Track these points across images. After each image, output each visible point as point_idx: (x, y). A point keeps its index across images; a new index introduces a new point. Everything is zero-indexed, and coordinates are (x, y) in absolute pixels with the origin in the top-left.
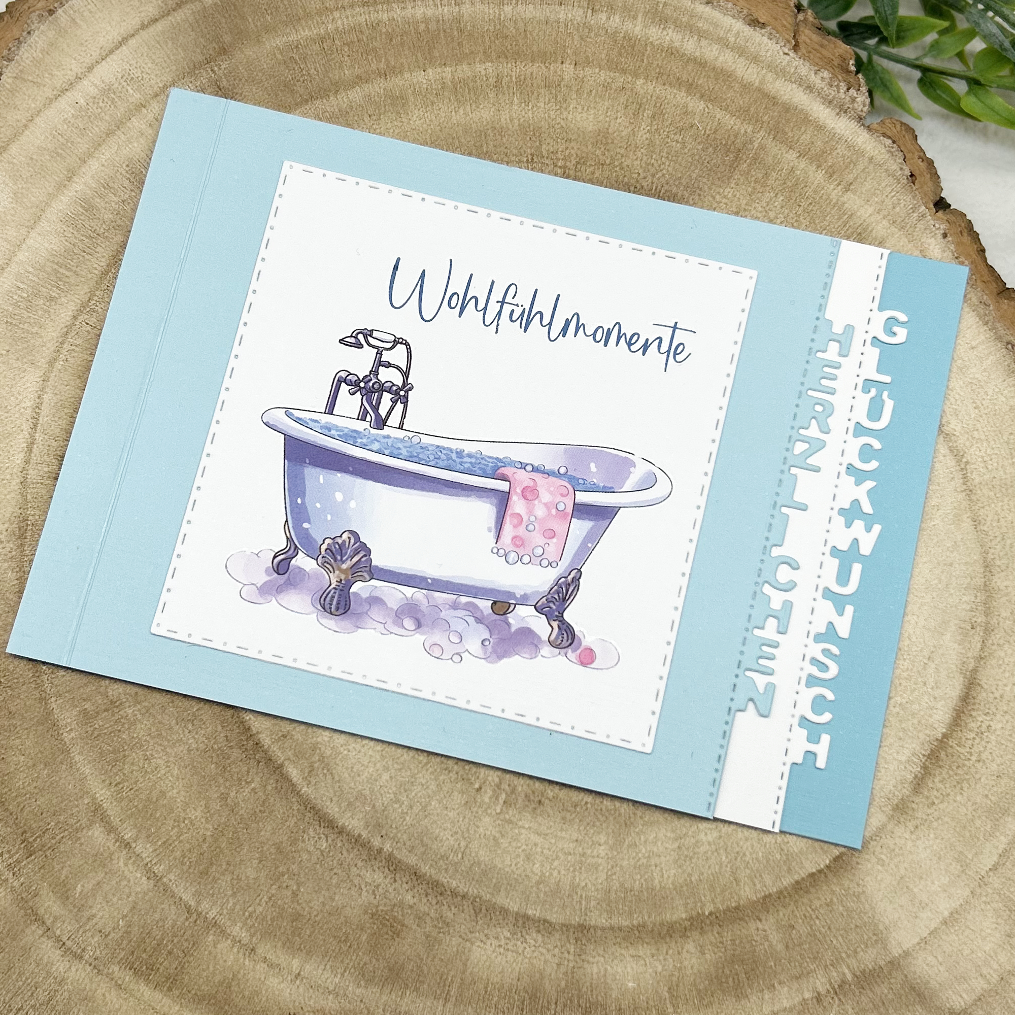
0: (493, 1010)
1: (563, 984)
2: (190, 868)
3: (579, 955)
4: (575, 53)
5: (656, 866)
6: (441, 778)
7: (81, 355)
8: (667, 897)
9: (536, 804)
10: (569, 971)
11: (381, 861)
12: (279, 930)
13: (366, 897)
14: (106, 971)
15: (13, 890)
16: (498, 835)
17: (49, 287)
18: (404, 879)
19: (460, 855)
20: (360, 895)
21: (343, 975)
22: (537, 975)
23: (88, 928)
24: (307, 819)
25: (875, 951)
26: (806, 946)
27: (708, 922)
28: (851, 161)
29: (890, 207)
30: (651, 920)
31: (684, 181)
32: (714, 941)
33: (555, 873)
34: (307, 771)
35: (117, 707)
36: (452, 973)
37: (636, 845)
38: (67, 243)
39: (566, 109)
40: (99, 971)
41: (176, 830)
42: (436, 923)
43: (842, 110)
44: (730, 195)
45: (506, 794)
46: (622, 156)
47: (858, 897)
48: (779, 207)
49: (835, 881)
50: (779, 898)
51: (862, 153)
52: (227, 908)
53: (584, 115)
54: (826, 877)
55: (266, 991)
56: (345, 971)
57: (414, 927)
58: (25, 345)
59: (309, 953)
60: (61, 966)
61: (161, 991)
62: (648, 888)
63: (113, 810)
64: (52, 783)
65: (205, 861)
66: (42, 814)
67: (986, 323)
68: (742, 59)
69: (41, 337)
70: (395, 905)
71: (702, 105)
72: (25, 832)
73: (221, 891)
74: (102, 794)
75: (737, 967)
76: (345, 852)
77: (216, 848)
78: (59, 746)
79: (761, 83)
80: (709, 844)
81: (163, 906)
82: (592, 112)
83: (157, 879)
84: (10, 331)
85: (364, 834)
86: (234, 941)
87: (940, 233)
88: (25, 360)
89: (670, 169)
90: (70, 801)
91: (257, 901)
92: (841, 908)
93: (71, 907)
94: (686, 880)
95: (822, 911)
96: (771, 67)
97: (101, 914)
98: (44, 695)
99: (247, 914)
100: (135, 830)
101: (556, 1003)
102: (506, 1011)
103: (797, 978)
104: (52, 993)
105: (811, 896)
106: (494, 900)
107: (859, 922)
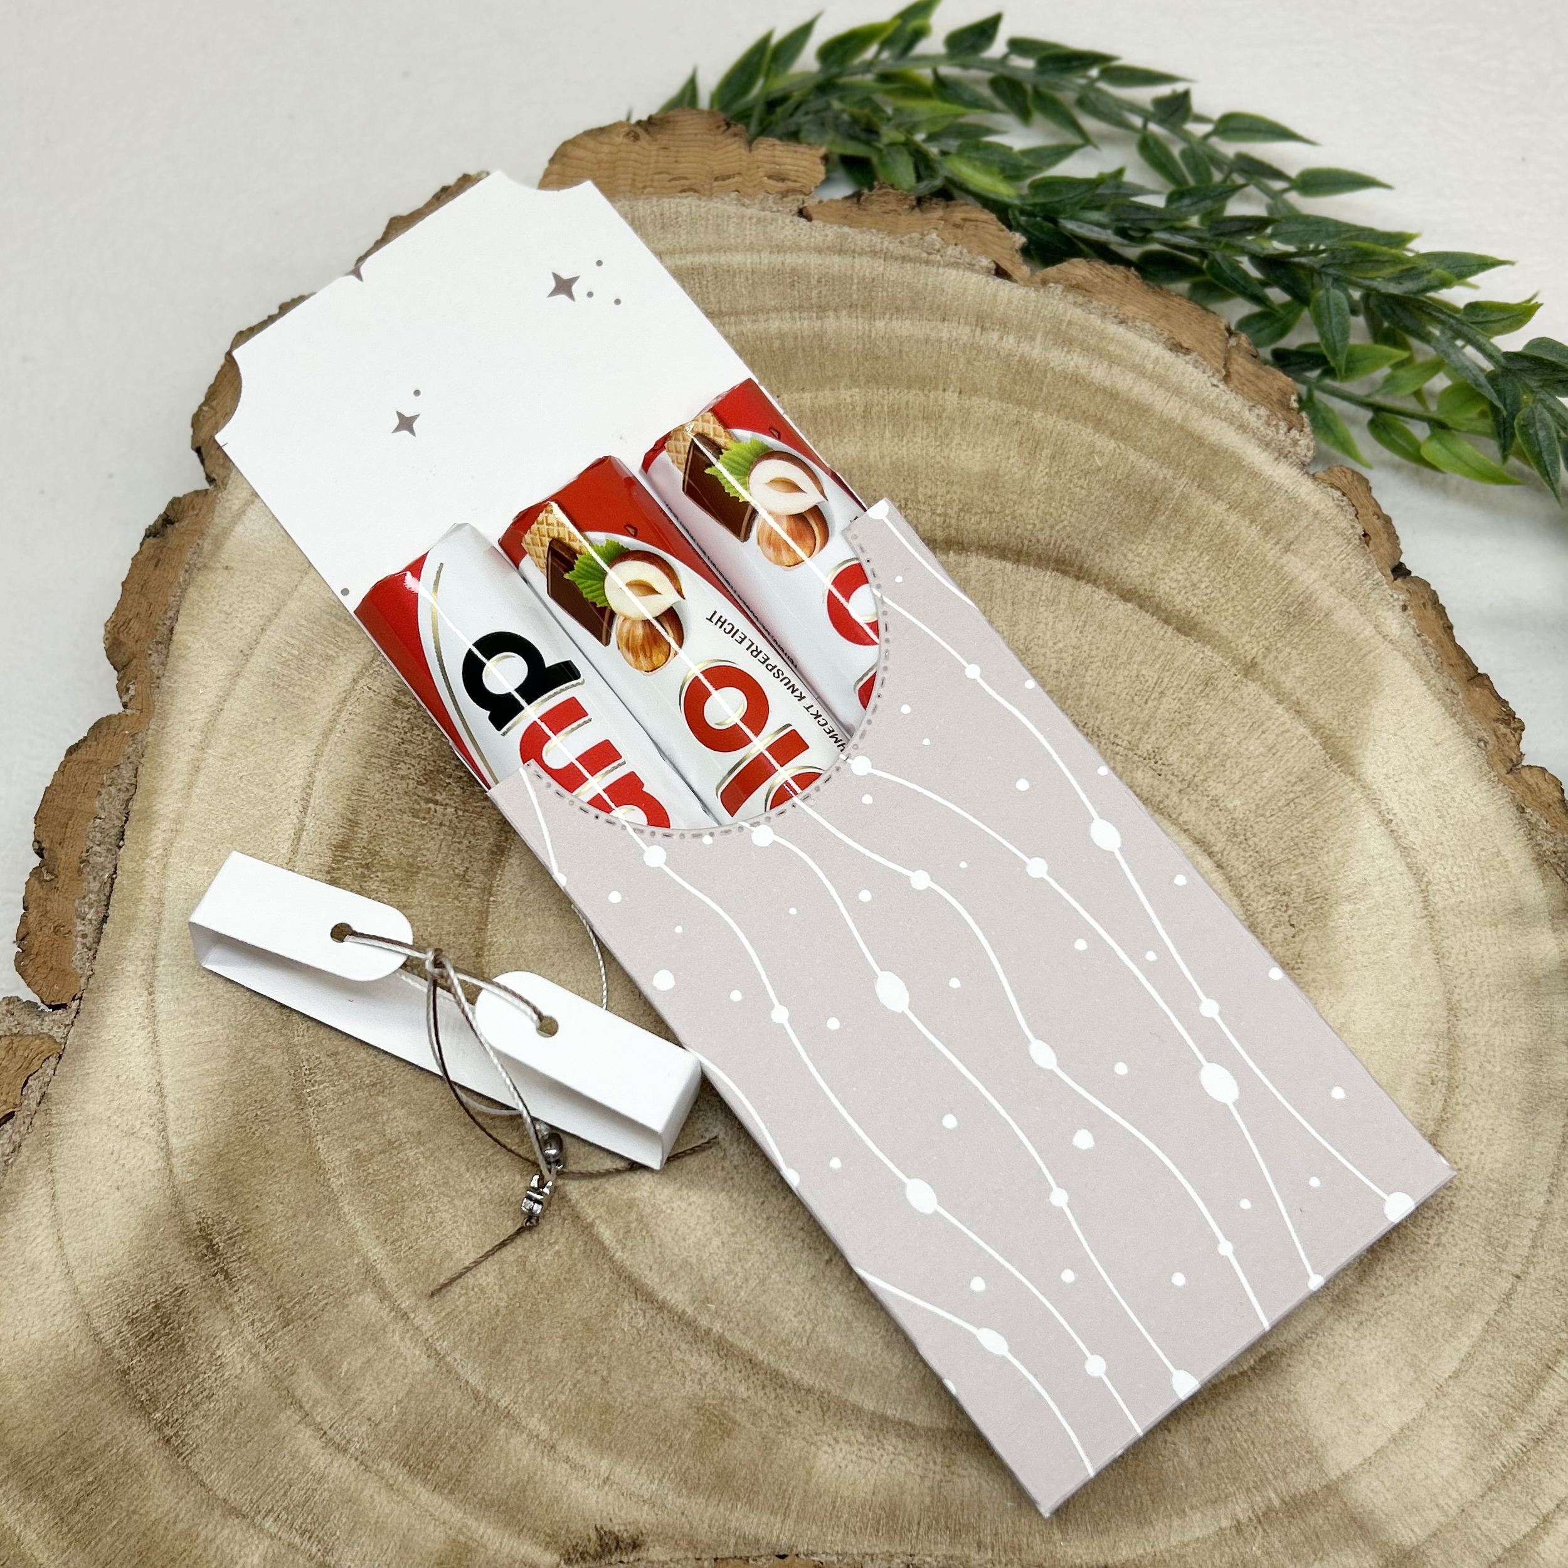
0: (842, 1530)
1: (928, 1500)
2: (479, 1345)
3: (948, 1467)
4: (960, 379)
6: (783, 1246)
7: (361, 726)
10: (936, 1486)
11: (709, 1344)
12: (585, 1424)
13: (690, 1388)
14: (375, 1467)
15: (265, 1366)
17: (325, 643)
18: (737, 1367)
19: (805, 1340)
20: (683, 1384)
21: (661, 1481)
22: (897, 1488)
23: (354, 1414)
24: (621, 1290)
25: (1308, 1472)
26: (1224, 1464)
28: (1292, 516)
29: (1339, 573)
31: (1089, 535)
34: (622, 1231)
35: (396, 1148)
36: (793, 1483)
39: (947, 445)
41: (463, 1298)
42: (774, 1421)
43: (1282, 454)
44: (1144, 553)
46: (1015, 504)
47: (1288, 1406)
48: (1203, 568)
49: (1261, 1385)
51: (1306, 507)
52: (522, 1396)
53: (970, 453)
54: (1250, 1380)
55: (569, 1496)
56: (664, 1476)
57: (749, 1426)
58: (296, 713)
59: (620, 1453)
60: (319, 1458)
61: (441, 1493)
63: (388, 1272)
64: (315, 1238)
65: (497, 1337)
66: (302, 1275)
67: (1454, 715)
68: (1162, 391)
69: (315, 703)
70: (725, 1398)
71: (1112, 444)
72: (281, 1296)
73: (516, 1374)
74: (375, 1252)
75: (1139, 1486)
76: (666, 1332)
77: (511, 1322)
78: (326, 1193)
79: (1183, 419)
81: (445, 1391)
82: (980, 450)
83: (439, 1357)
84: (278, 694)
85: (690, 1311)
86: (530, 1435)
87: (1398, 605)
88: (295, 730)
89: (1073, 520)
90: (337, 1260)
91: (560, 1388)
92: (1267, 1419)
93: (335, 1389)
95: (1244, 1422)
96: (1197, 401)
97: (370, 1398)
98: (308, 1131)
99: (547, 1403)
100: (413, 1299)
101: (919, 1524)
102: (858, 1531)
103: (1213, 1502)
104: (309, 1492)
105: (1230, 1403)
106: (845, 1397)
107: (1289, 1437)
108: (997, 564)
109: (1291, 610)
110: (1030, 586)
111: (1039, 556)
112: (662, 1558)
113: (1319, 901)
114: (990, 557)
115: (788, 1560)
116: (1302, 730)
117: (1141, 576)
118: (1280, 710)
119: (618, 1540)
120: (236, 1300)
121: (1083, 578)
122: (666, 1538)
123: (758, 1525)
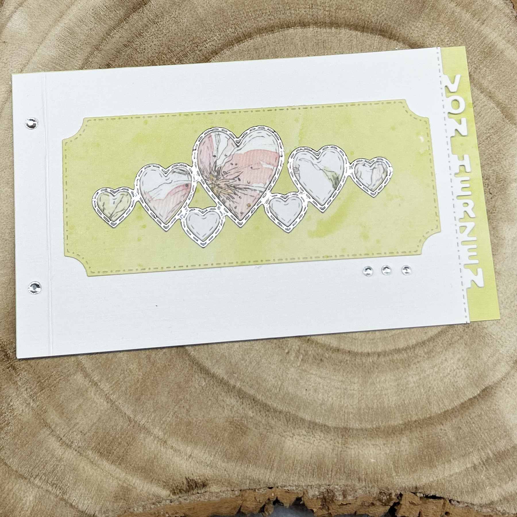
0: (297, 475)
1: (336, 460)
2: (130, 396)
3: (344, 444)
5: (385, 395)
8: (392, 412)
9: (319, 361)
10: (339, 453)
11: (235, 393)
12: (180, 431)
13: (227, 412)
14: (85, 454)
16: (299, 378)
18: (247, 403)
19: (278, 389)
20: (224, 411)
21: (215, 456)
22: (321, 455)
23: (74, 430)
24: (194, 369)
25: (505, 441)
27: (414, 425)
28: (485, 8)
29: (506, 33)
30: (383, 425)
32: (418, 436)
33: (330, 399)
36: (275, 454)
37: (374, 384)
38: (60, 52)
40: (81, 454)
41: (122, 375)
42: (265, 427)
44: (419, 26)
45: (303, 355)
46: (361, 5)
47: (495, 411)
48: (446, 32)
49: (483, 402)
50: (453, 412)
52: (151, 419)
54: (478, 400)
55: (173, 465)
56: (216, 454)
57: (254, 429)
59: (196, 443)
60: (59, 451)
61: (115, 465)
62: (381, 407)
63: (88, 365)
65: (138, 393)
66: (48, 367)
70: (243, 417)
72: (39, 377)
73: (148, 409)
75: (430, 450)
76: (215, 388)
77: (145, 385)
80: (414, 383)
81: (115, 418)
83: (112, 403)
85: (225, 378)
86: (155, 437)
89: (387, 12)
91: (167, 415)
92: (486, 418)
93: (65, 418)
94: (402, 403)
95: (476, 419)
97: (81, 422)
99: (162, 422)
100: (100, 376)
101: (332, 471)
102: (304, 475)
103: (463, 456)
104: (55, 466)
105: (470, 411)
106: (297, 414)
107: (496, 425)
108: (354, 33)
109: (486, 50)
110: (369, 42)
111: (372, 29)
112: (217, 491)
113: (502, 182)
114: (351, 30)
115: (273, 490)
116: (492, 105)
117: (418, 36)
118: (482, 96)
119: (196, 483)
120: (18, 379)
121: (392, 38)
122: (218, 481)
123: (259, 474)
